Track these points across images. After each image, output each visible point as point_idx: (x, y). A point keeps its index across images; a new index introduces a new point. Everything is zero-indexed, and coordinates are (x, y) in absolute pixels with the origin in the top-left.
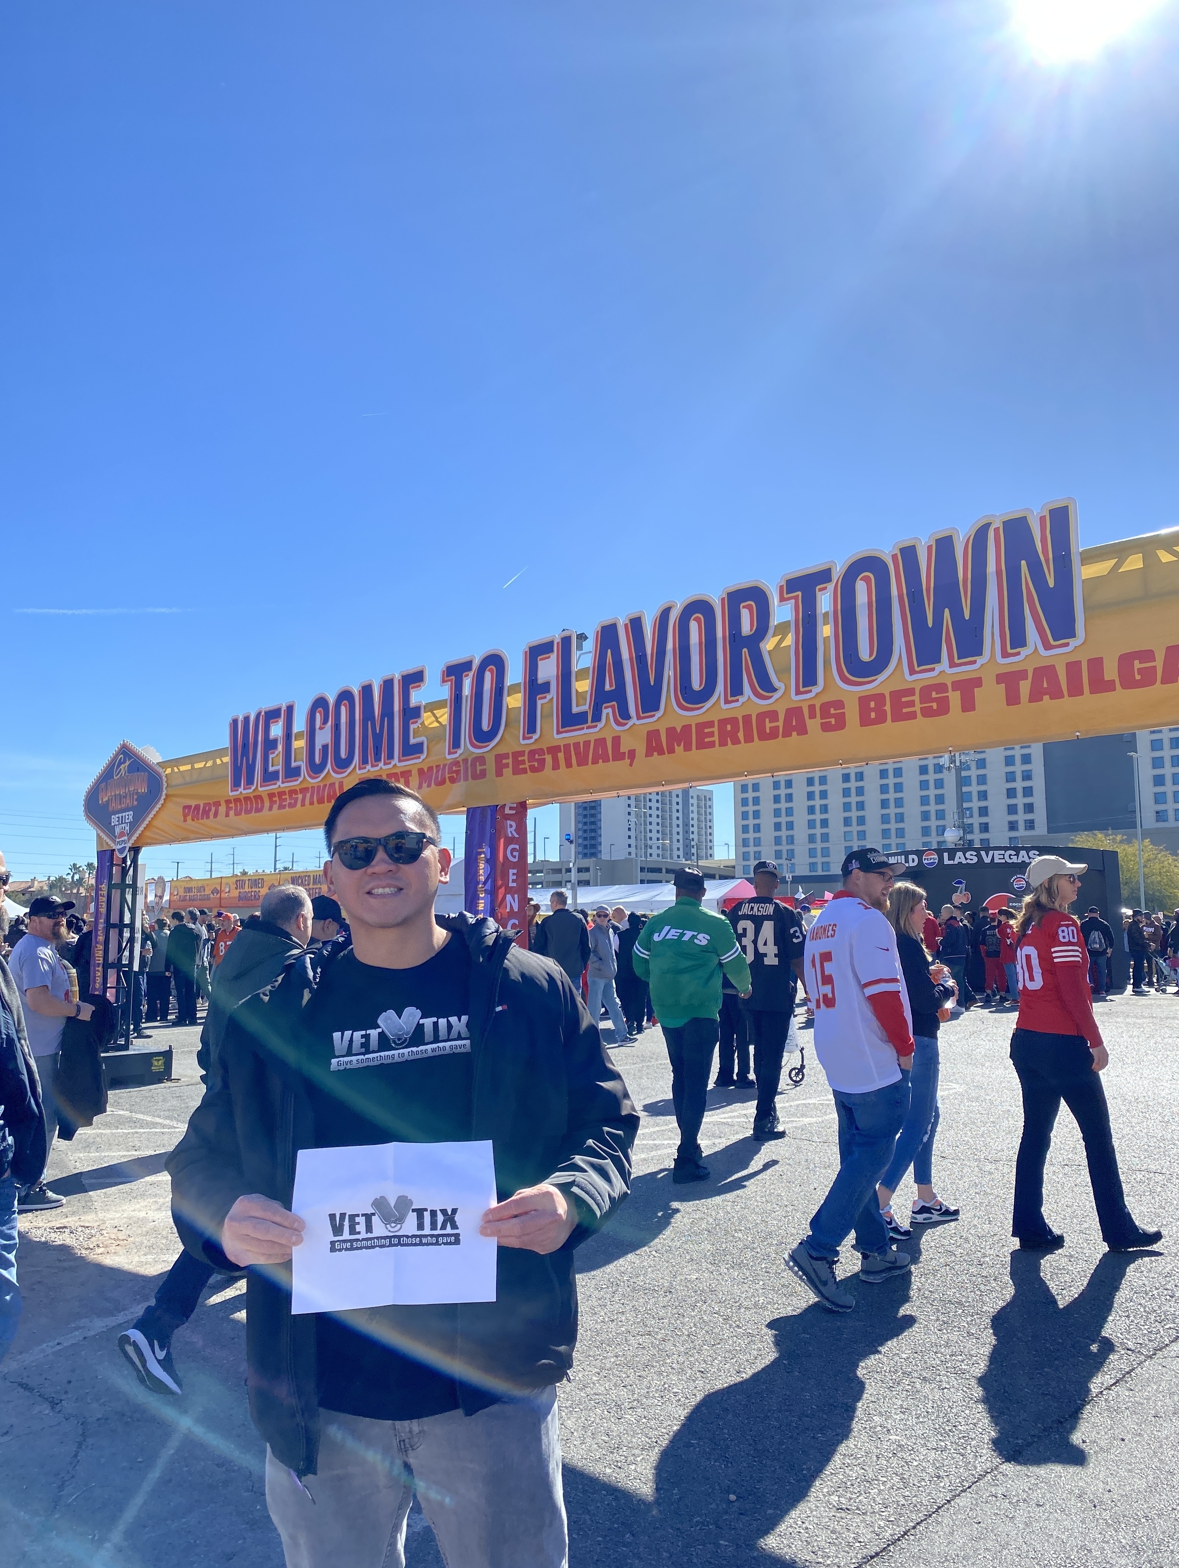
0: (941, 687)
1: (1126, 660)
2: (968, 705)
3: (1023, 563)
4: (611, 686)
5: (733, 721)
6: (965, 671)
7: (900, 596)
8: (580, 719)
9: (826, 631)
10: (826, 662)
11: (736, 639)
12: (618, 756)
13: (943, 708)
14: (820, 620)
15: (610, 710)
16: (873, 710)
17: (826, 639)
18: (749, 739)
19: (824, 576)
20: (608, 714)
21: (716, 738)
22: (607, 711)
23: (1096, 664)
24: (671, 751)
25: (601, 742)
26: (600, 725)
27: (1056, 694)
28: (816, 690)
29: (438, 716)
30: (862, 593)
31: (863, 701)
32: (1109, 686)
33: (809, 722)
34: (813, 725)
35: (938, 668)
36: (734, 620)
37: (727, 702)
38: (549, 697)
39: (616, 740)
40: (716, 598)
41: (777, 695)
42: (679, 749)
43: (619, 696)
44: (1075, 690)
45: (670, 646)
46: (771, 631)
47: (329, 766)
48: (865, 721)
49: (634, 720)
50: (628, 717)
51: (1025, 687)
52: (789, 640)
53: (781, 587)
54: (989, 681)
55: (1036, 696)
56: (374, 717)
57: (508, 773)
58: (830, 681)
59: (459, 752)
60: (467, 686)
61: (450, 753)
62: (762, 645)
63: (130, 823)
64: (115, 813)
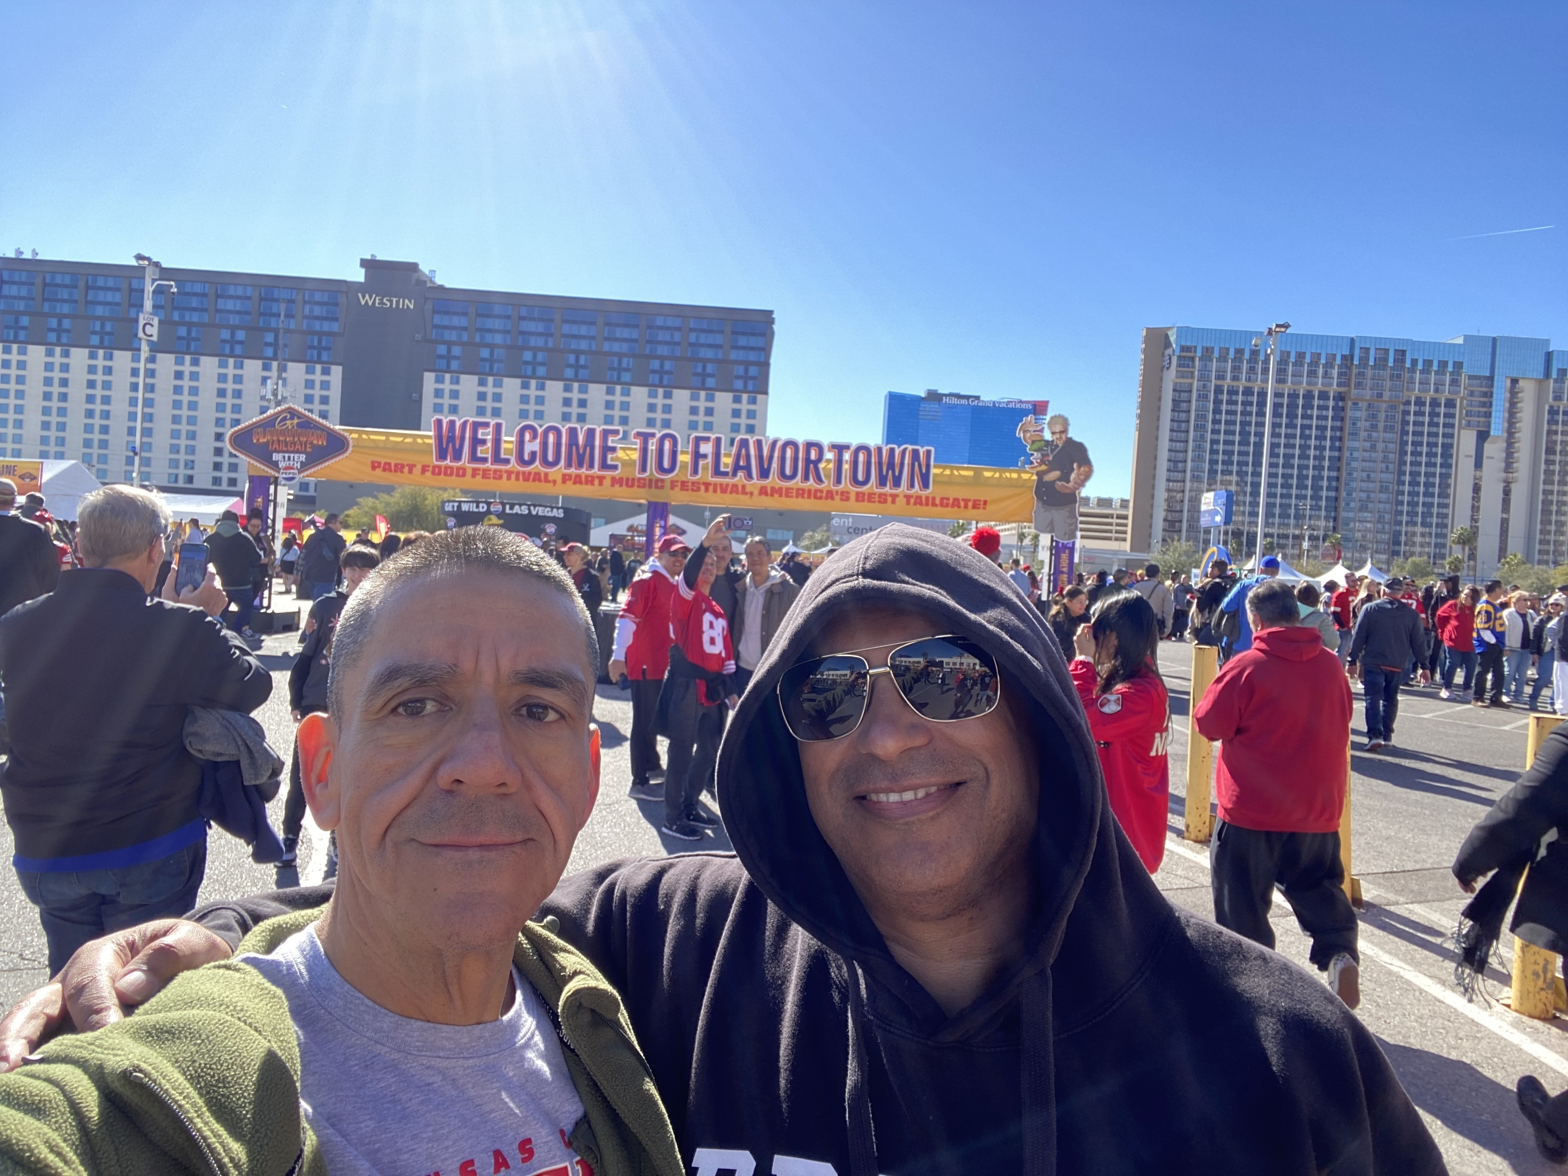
0: (885, 495)
1: (942, 499)
2: (893, 502)
3: (917, 462)
4: (743, 464)
5: (803, 490)
7: (875, 462)
8: (725, 474)
9: (846, 467)
10: (846, 478)
11: (808, 461)
12: (744, 493)
13: (885, 501)
14: (844, 462)
15: (742, 474)
16: (861, 497)
17: (846, 469)
18: (809, 497)
19: (847, 447)
21: (794, 494)
22: (740, 474)
23: (934, 499)
24: (772, 495)
25: (735, 486)
26: (736, 479)
27: (921, 504)
28: (842, 486)
29: (630, 454)
30: (861, 457)
31: (858, 494)
32: (936, 505)
34: (837, 498)
35: (886, 489)
36: (808, 453)
37: (801, 482)
38: (706, 461)
39: (744, 487)
40: (800, 442)
41: (824, 485)
42: (776, 496)
43: (748, 468)
44: (927, 504)
45: (776, 454)
46: (824, 461)
47: (537, 463)
48: (857, 500)
49: (755, 481)
50: (752, 479)
51: (912, 501)
52: (831, 466)
53: (829, 446)
54: (900, 496)
55: (915, 504)
56: (578, 445)
57: (677, 489)
58: (846, 484)
59: (645, 474)
60: (652, 445)
61: (639, 474)
62: (819, 465)
63: (302, 462)
64: (279, 452)
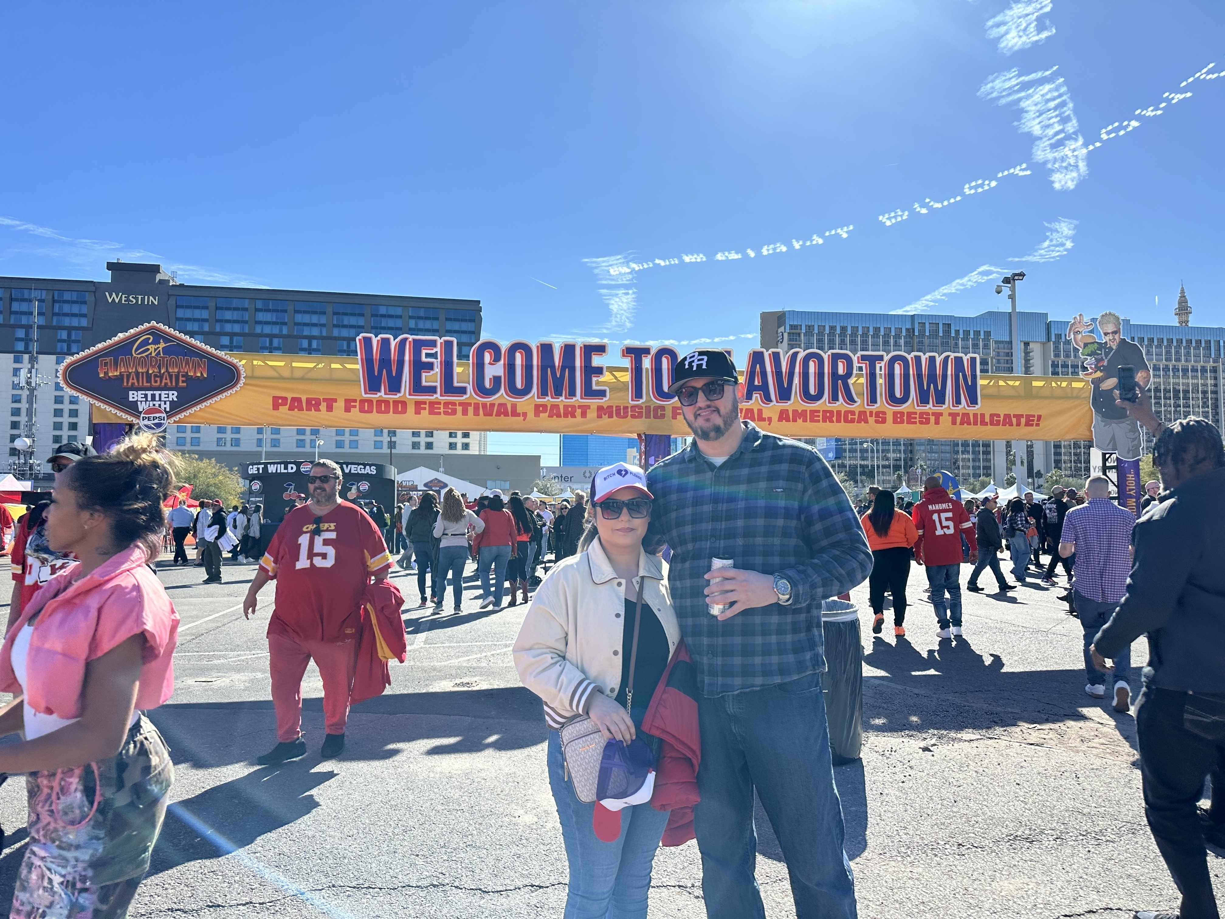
0: (928, 414)
1: (992, 416)
2: (937, 422)
3: (961, 373)
4: (759, 382)
5: (831, 412)
6: (937, 409)
7: (914, 374)
9: (880, 381)
10: (881, 395)
11: (835, 375)
13: (928, 422)
14: (878, 376)
15: (758, 395)
16: (899, 418)
17: (881, 384)
18: (839, 421)
19: (880, 358)
20: (757, 397)
21: (821, 418)
23: (983, 415)
24: (796, 420)
27: (969, 423)
28: (876, 405)
29: (617, 376)
30: (898, 369)
31: (895, 414)
32: (986, 424)
34: (871, 420)
35: (928, 406)
36: (834, 367)
37: (829, 403)
41: (856, 405)
43: (764, 388)
44: (975, 423)
45: (797, 370)
46: (854, 375)
47: (502, 391)
48: (895, 422)
49: (773, 403)
50: (771, 401)
51: (959, 419)
52: (862, 380)
53: (859, 357)
54: (946, 414)
55: (962, 423)
58: (882, 403)
59: (641, 401)
60: (647, 363)
61: (632, 400)
62: (849, 381)
63: (172, 402)
64: (137, 389)
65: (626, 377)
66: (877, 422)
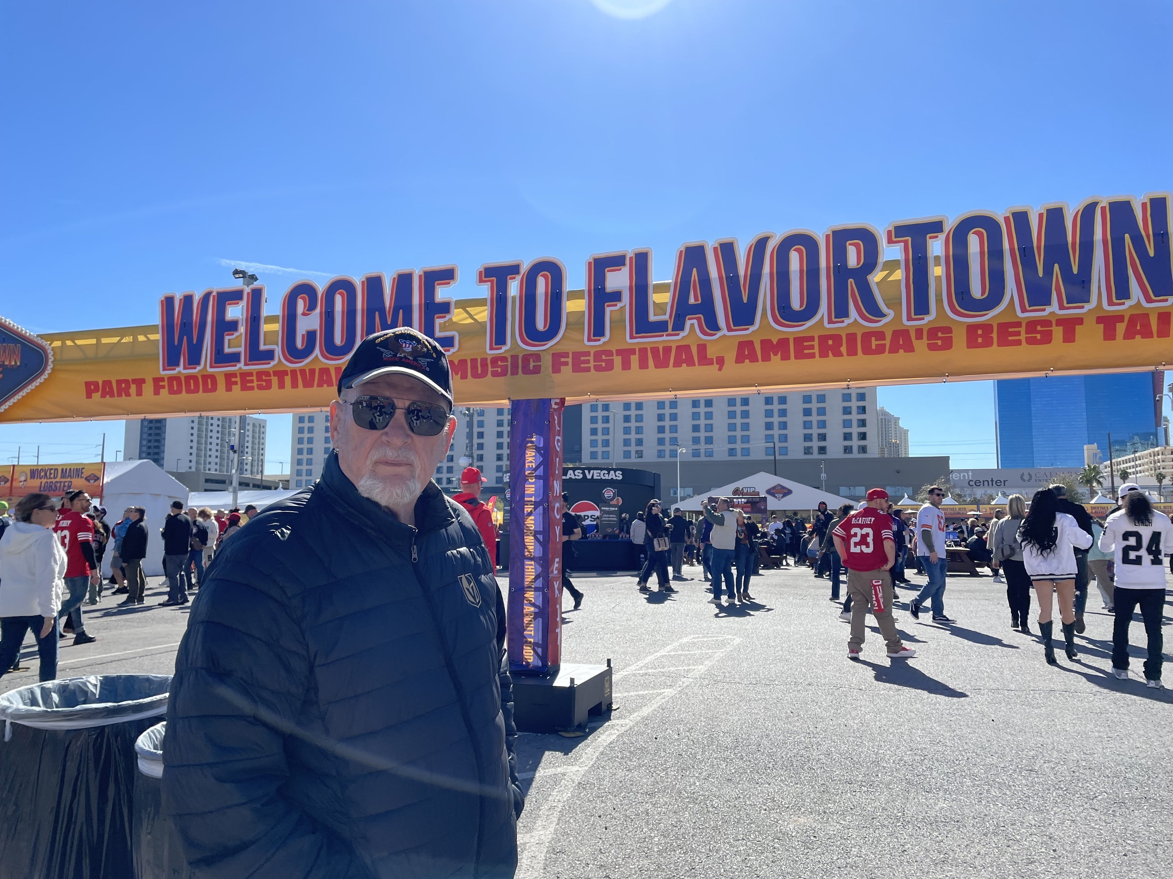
0: (1047, 324)
2: (1070, 338)
3: (1127, 236)
4: (696, 299)
5: (837, 338)
6: (1071, 312)
7: (1012, 250)
8: (660, 327)
9: (937, 271)
10: (939, 298)
11: (841, 270)
12: (704, 360)
13: (1047, 339)
14: (931, 262)
15: (695, 322)
16: (980, 336)
17: (938, 278)
18: (852, 352)
19: (936, 227)
20: (692, 325)
21: (816, 350)
22: (691, 323)
24: (766, 358)
25: (684, 349)
26: (685, 334)
27: (1148, 334)
28: (927, 318)
29: (472, 313)
30: (975, 244)
31: (972, 329)
33: (916, 343)
35: (1048, 308)
36: (840, 253)
37: (830, 322)
38: (619, 305)
39: (702, 348)
40: (820, 235)
41: (885, 321)
42: (775, 358)
43: (706, 309)
45: (766, 269)
46: (880, 266)
47: (317, 351)
48: (972, 344)
49: (724, 331)
50: (718, 329)
51: (1121, 327)
52: (899, 275)
53: (889, 232)
54: (1090, 321)
55: (1131, 335)
56: (384, 308)
57: (567, 370)
58: (940, 311)
59: (504, 348)
60: (514, 288)
61: (491, 348)
62: (869, 277)
65: (483, 314)
66: (932, 347)
